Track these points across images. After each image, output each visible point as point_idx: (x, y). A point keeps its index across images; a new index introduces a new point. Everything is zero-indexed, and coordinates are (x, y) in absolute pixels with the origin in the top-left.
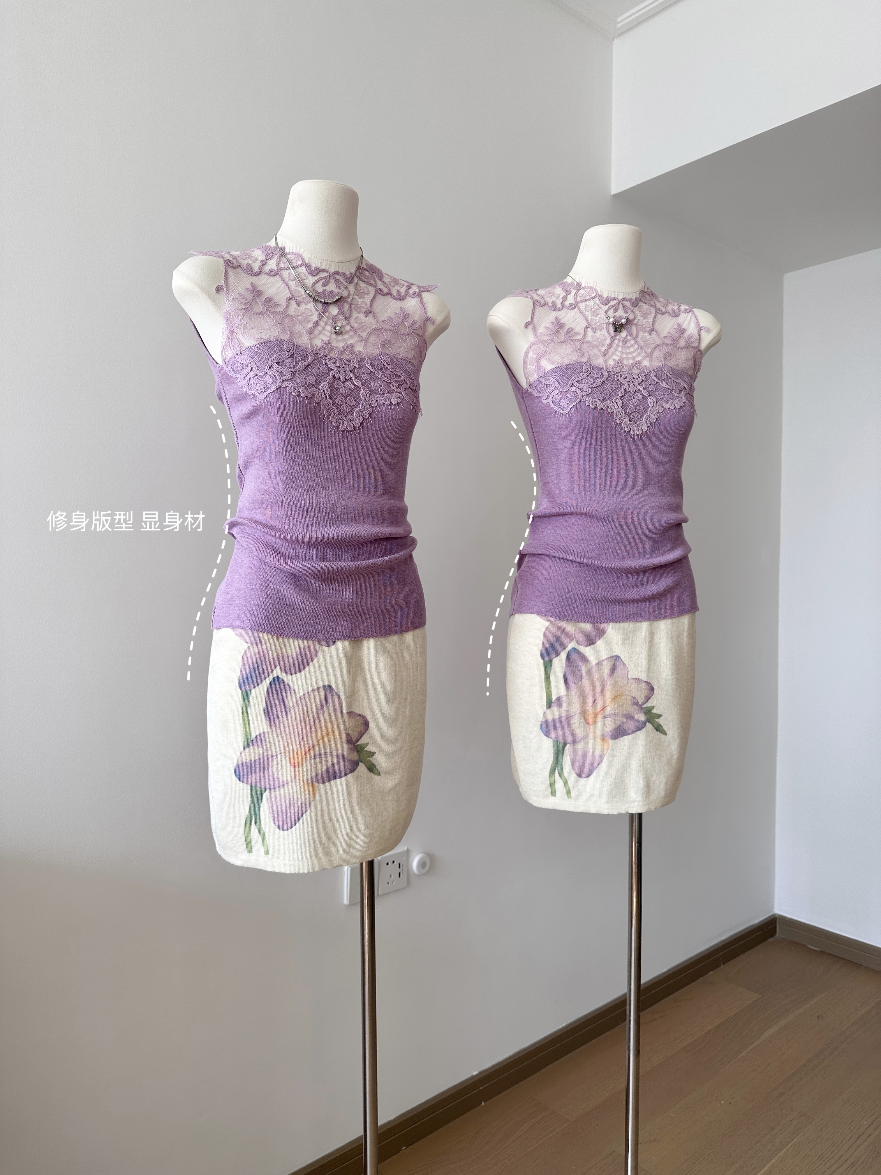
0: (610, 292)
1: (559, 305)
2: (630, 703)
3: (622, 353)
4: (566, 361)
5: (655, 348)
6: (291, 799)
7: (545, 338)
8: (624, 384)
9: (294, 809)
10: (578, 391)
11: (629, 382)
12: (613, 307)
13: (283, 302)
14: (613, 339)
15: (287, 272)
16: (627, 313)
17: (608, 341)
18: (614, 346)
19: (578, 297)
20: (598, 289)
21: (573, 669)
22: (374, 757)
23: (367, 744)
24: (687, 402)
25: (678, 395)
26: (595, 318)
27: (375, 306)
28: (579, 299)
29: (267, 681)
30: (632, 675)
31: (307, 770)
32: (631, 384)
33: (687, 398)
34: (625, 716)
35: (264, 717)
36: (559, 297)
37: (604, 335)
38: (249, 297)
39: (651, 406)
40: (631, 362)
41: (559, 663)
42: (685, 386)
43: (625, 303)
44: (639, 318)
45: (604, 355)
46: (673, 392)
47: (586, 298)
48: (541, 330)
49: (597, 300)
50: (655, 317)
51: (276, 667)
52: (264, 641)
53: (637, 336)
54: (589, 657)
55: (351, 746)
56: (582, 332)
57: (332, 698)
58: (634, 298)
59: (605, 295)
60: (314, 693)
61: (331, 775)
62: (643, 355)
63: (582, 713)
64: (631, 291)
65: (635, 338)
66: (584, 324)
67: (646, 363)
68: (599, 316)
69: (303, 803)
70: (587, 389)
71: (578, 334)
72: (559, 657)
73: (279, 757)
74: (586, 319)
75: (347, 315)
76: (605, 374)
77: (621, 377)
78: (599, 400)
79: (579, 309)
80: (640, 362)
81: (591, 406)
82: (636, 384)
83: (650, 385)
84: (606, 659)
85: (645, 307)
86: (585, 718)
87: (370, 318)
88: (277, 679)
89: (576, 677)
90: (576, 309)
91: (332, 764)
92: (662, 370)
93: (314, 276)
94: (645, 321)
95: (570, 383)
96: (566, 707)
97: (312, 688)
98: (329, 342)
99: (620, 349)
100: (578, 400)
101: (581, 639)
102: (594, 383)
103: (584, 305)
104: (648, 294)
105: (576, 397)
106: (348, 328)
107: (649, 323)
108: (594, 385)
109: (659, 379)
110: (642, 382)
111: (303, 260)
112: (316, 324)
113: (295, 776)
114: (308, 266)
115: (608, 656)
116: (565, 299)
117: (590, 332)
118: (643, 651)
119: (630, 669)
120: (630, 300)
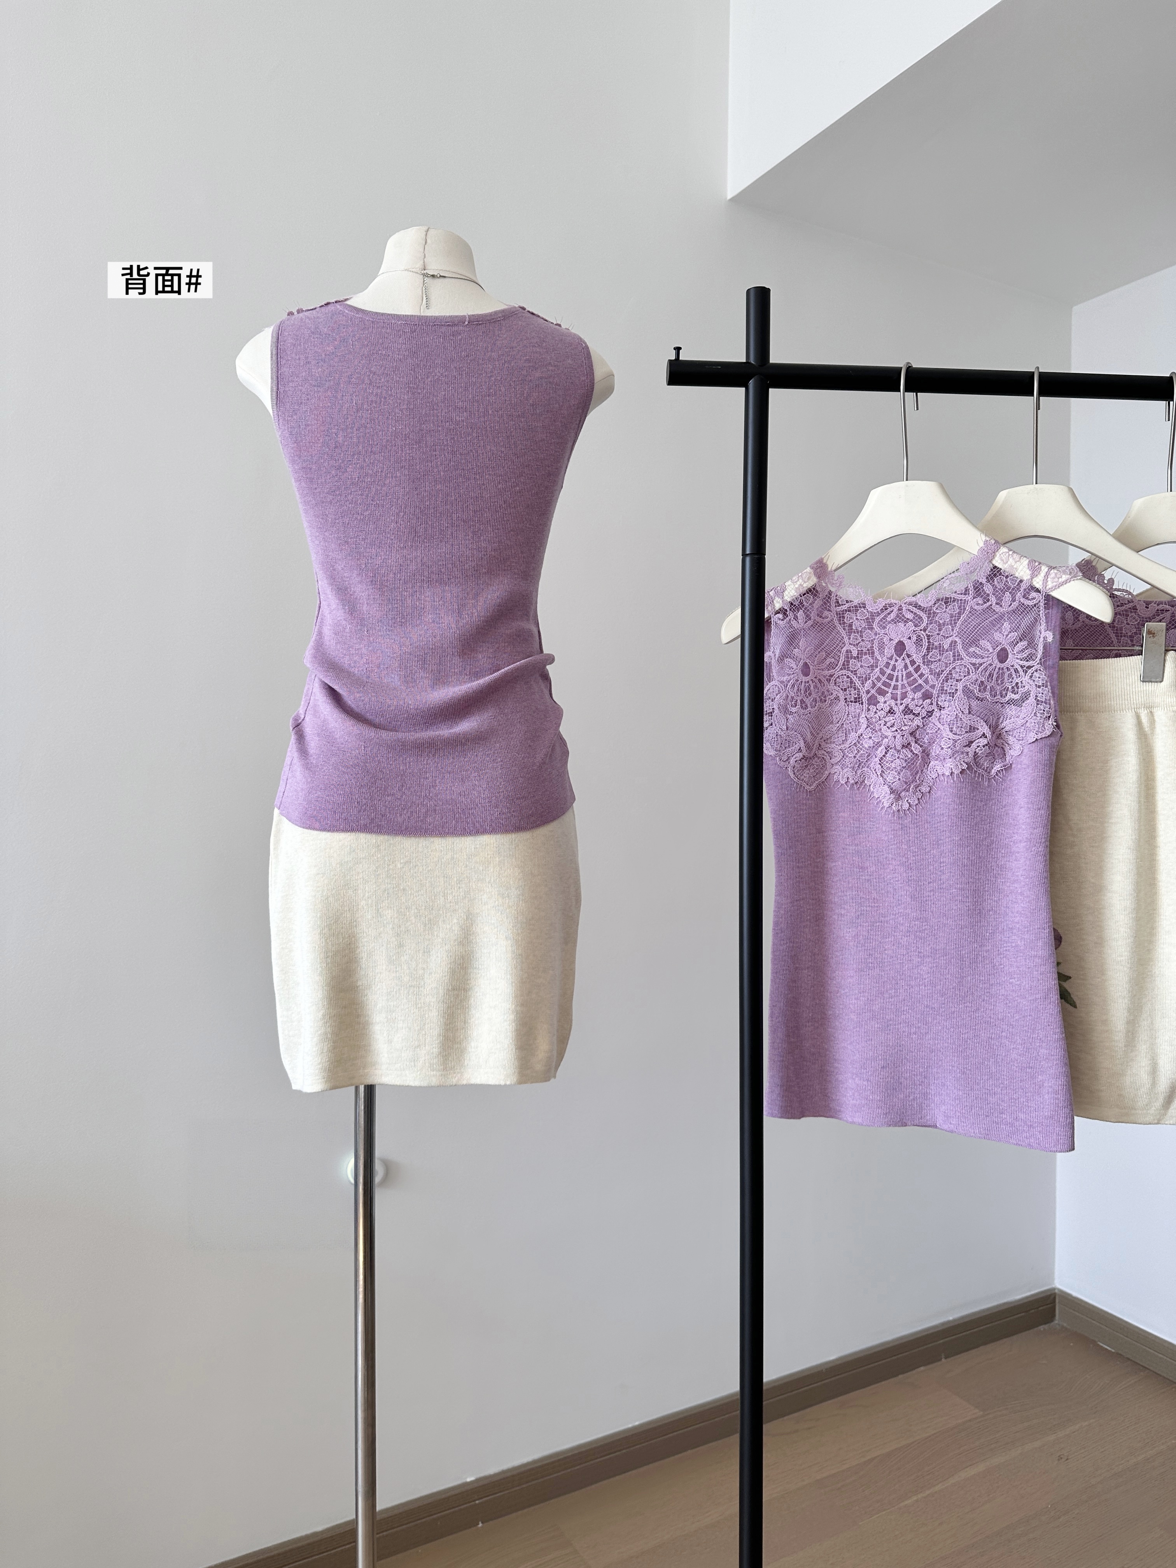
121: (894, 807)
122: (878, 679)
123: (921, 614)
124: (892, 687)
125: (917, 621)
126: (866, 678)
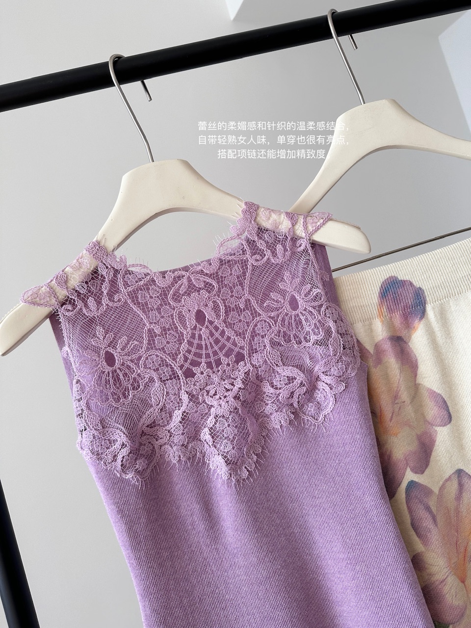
122: (189, 351)
123: (210, 280)
124: (204, 356)
125: (208, 287)
126: (176, 354)
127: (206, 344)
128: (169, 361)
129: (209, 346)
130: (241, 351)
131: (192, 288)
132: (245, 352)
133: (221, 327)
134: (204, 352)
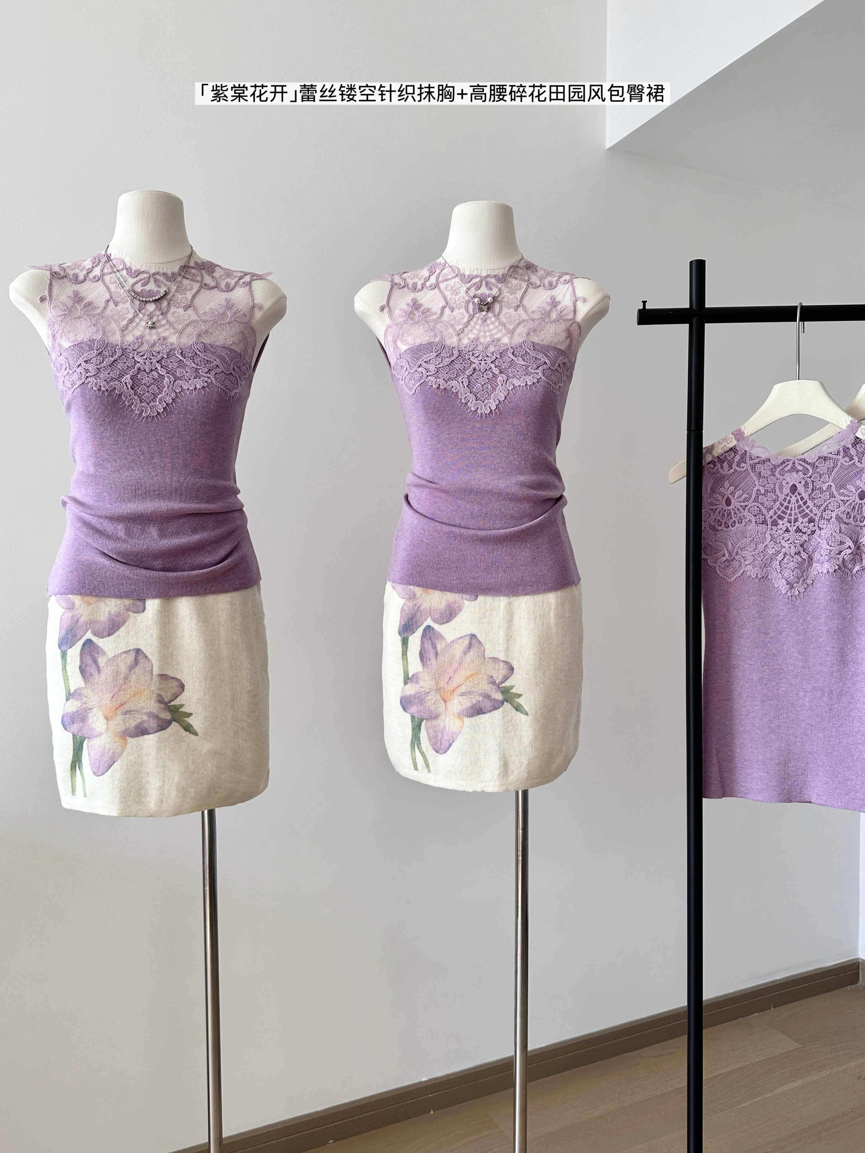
0: (472, 270)
1: (419, 286)
2: (486, 682)
3: (479, 331)
4: (418, 342)
5: (519, 324)
6: (104, 748)
7: (401, 320)
8: (475, 363)
9: (106, 758)
10: (424, 371)
11: (481, 360)
12: (474, 285)
13: (102, 305)
14: (471, 318)
15: (109, 276)
16: (491, 289)
17: (465, 320)
18: (472, 323)
19: (440, 277)
20: (460, 268)
21: (428, 646)
22: (191, 717)
23: (182, 706)
24: (543, 378)
25: (534, 371)
26: (454, 297)
27: (196, 300)
28: (440, 279)
29: (80, 643)
30: (488, 654)
31: (119, 723)
32: (483, 363)
33: (544, 374)
34: (481, 695)
35: (79, 674)
36: (422, 278)
37: (461, 315)
38: (70, 303)
39: (500, 384)
40: (488, 339)
41: (415, 640)
42: (547, 361)
43: (489, 279)
44: (505, 294)
45: (459, 335)
46: (529, 369)
47: (448, 277)
48: (397, 312)
49: (457, 279)
50: (525, 292)
51: (87, 630)
52: (76, 607)
53: (499, 313)
54: (444, 636)
55: (163, 706)
56: (439, 312)
57: (142, 660)
58: (500, 274)
59: (467, 273)
60: (124, 655)
61: (141, 731)
62: (504, 331)
63: (438, 690)
64: (500, 267)
65: (497, 316)
66: (442, 303)
67: (505, 340)
68: (460, 295)
69: (114, 753)
70: (432, 368)
71: (436, 313)
72: (415, 634)
73: (95, 711)
74: (445, 298)
75: (165, 311)
76: (456, 353)
77: (473, 355)
78: (444, 379)
79: (439, 289)
80: (499, 340)
81: (434, 386)
82: (489, 362)
83: (504, 362)
84: (461, 638)
85: (514, 282)
86: (441, 695)
87: (190, 311)
88: (89, 642)
89: (432, 655)
90: (437, 289)
91: (142, 721)
92: (521, 346)
93: (134, 278)
94: (511, 297)
95: (419, 363)
96: (422, 683)
97: (122, 651)
98: (142, 337)
99: (478, 327)
100: (422, 381)
101: (436, 617)
102: (442, 362)
103: (445, 285)
104: (521, 269)
105: (421, 377)
106: (164, 322)
107: (517, 299)
108: (441, 365)
109: (516, 356)
110: (495, 360)
111: (125, 264)
112: (131, 321)
113: (108, 729)
114: (129, 270)
115: (463, 635)
116: (428, 279)
117: (447, 311)
118: (501, 630)
119: (486, 647)
120: (495, 276)
121: (789, 594)
122: (779, 509)
123: (808, 466)
124: (788, 514)
125: (805, 471)
126: (770, 508)
127: (792, 507)
128: (764, 511)
129: (793, 509)
130: (814, 517)
131: (794, 469)
132: (817, 518)
133: (806, 497)
134: (789, 512)
